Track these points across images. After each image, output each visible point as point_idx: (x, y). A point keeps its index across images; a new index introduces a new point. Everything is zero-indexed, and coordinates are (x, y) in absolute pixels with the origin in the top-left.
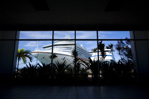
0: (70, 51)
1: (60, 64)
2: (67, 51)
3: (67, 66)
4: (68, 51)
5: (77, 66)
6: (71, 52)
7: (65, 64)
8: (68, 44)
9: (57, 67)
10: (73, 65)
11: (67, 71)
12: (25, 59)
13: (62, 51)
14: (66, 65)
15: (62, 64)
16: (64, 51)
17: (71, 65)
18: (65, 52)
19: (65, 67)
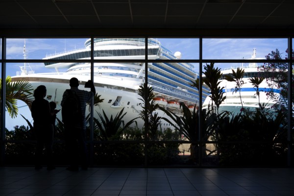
0: (138, 74)
1: (109, 119)
2: (127, 76)
3: (126, 123)
4: (131, 76)
5: (152, 124)
6: (141, 77)
7: (122, 119)
8: (131, 50)
9: (102, 125)
10: (141, 122)
11: (127, 137)
12: (13, 106)
13: (112, 75)
14: (123, 122)
15: (114, 118)
16: (117, 74)
17: (136, 122)
18: (119, 78)
19: (122, 126)
